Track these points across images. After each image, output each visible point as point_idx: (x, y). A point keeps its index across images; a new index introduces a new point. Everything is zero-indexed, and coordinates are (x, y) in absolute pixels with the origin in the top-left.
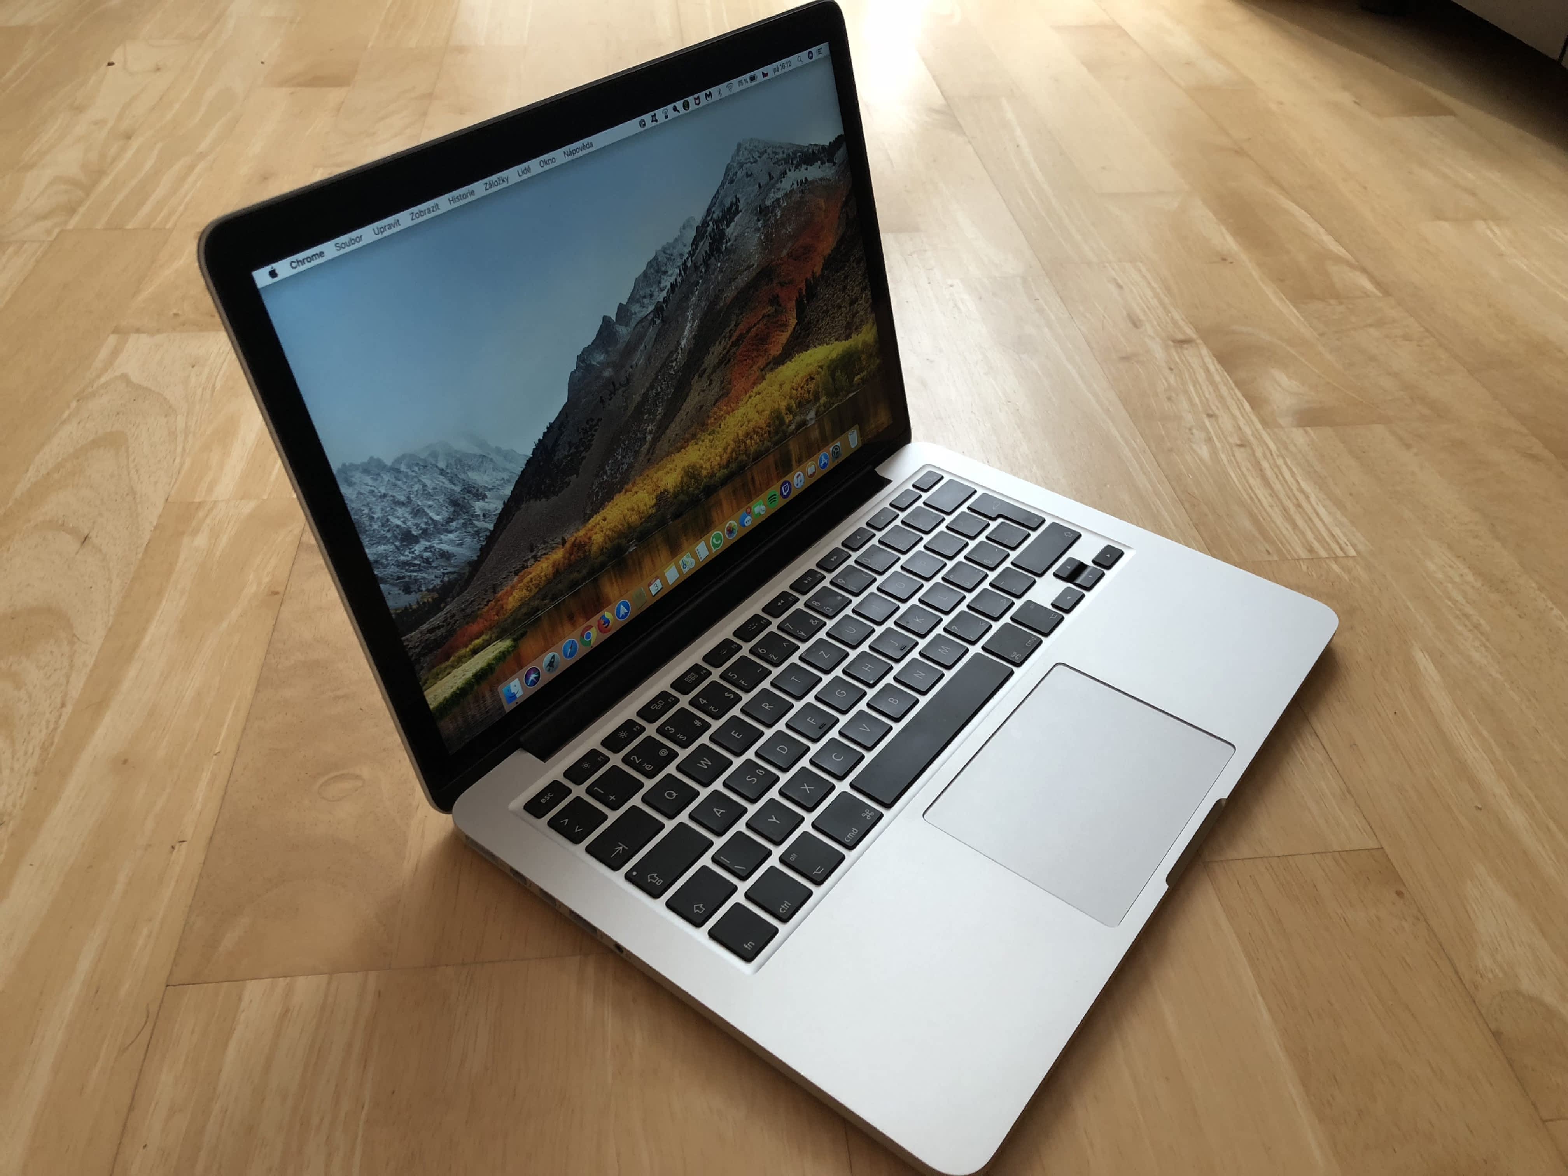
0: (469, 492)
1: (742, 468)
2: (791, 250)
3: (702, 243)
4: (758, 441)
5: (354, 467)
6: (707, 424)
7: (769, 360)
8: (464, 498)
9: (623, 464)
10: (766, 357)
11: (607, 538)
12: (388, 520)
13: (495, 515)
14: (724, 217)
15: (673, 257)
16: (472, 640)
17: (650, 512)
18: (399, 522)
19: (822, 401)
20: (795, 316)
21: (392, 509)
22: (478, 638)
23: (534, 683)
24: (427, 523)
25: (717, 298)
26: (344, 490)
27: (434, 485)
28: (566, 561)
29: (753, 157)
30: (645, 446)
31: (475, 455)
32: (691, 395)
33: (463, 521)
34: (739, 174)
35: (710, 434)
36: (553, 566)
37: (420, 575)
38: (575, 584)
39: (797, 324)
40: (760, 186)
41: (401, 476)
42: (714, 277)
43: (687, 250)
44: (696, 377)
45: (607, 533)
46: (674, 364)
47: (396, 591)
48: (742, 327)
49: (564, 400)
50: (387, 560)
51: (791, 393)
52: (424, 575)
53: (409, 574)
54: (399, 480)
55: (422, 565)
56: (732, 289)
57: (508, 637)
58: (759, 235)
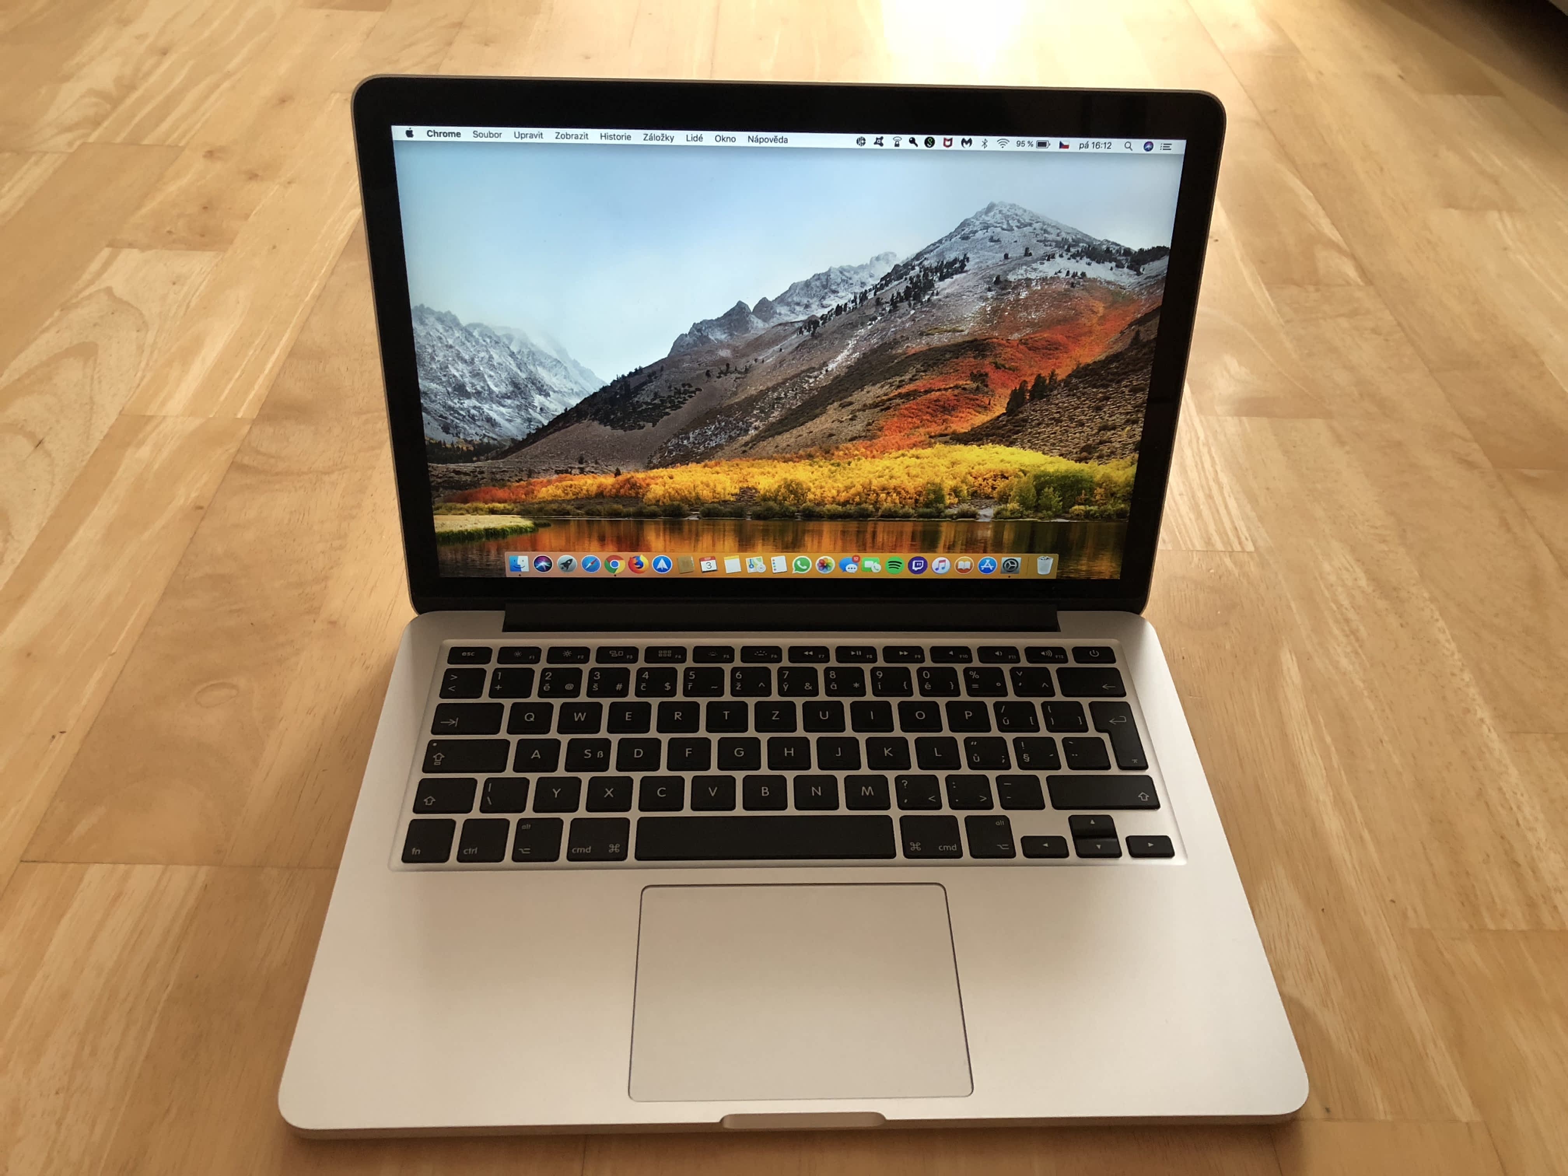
0: (533, 383)
1: (862, 516)
2: (1027, 337)
3: (896, 283)
4: (897, 501)
5: (432, 312)
6: (833, 454)
7: (946, 432)
8: (527, 386)
9: (711, 440)
10: (943, 427)
11: (667, 495)
12: (447, 367)
13: (553, 415)
14: (938, 269)
15: (851, 282)
16: (493, 501)
17: (728, 497)
18: (457, 374)
19: (1010, 506)
20: (1006, 405)
21: (454, 360)
22: (500, 502)
23: (541, 569)
24: (482, 387)
25: (896, 343)
26: (415, 324)
27: (500, 361)
28: (614, 491)
29: (1008, 224)
30: (744, 437)
31: (550, 357)
32: (823, 418)
33: (519, 404)
34: (980, 234)
35: (832, 465)
36: (599, 487)
37: (461, 424)
38: (617, 514)
39: (1004, 414)
40: (1006, 256)
41: (471, 339)
42: (899, 320)
43: (872, 282)
44: (836, 404)
45: (670, 490)
46: (811, 380)
47: (435, 424)
48: (918, 385)
49: (664, 355)
50: (436, 397)
51: (965, 478)
52: (466, 426)
53: (452, 418)
54: (469, 341)
55: (467, 417)
56: (921, 343)
57: (529, 518)
58: (984, 305)
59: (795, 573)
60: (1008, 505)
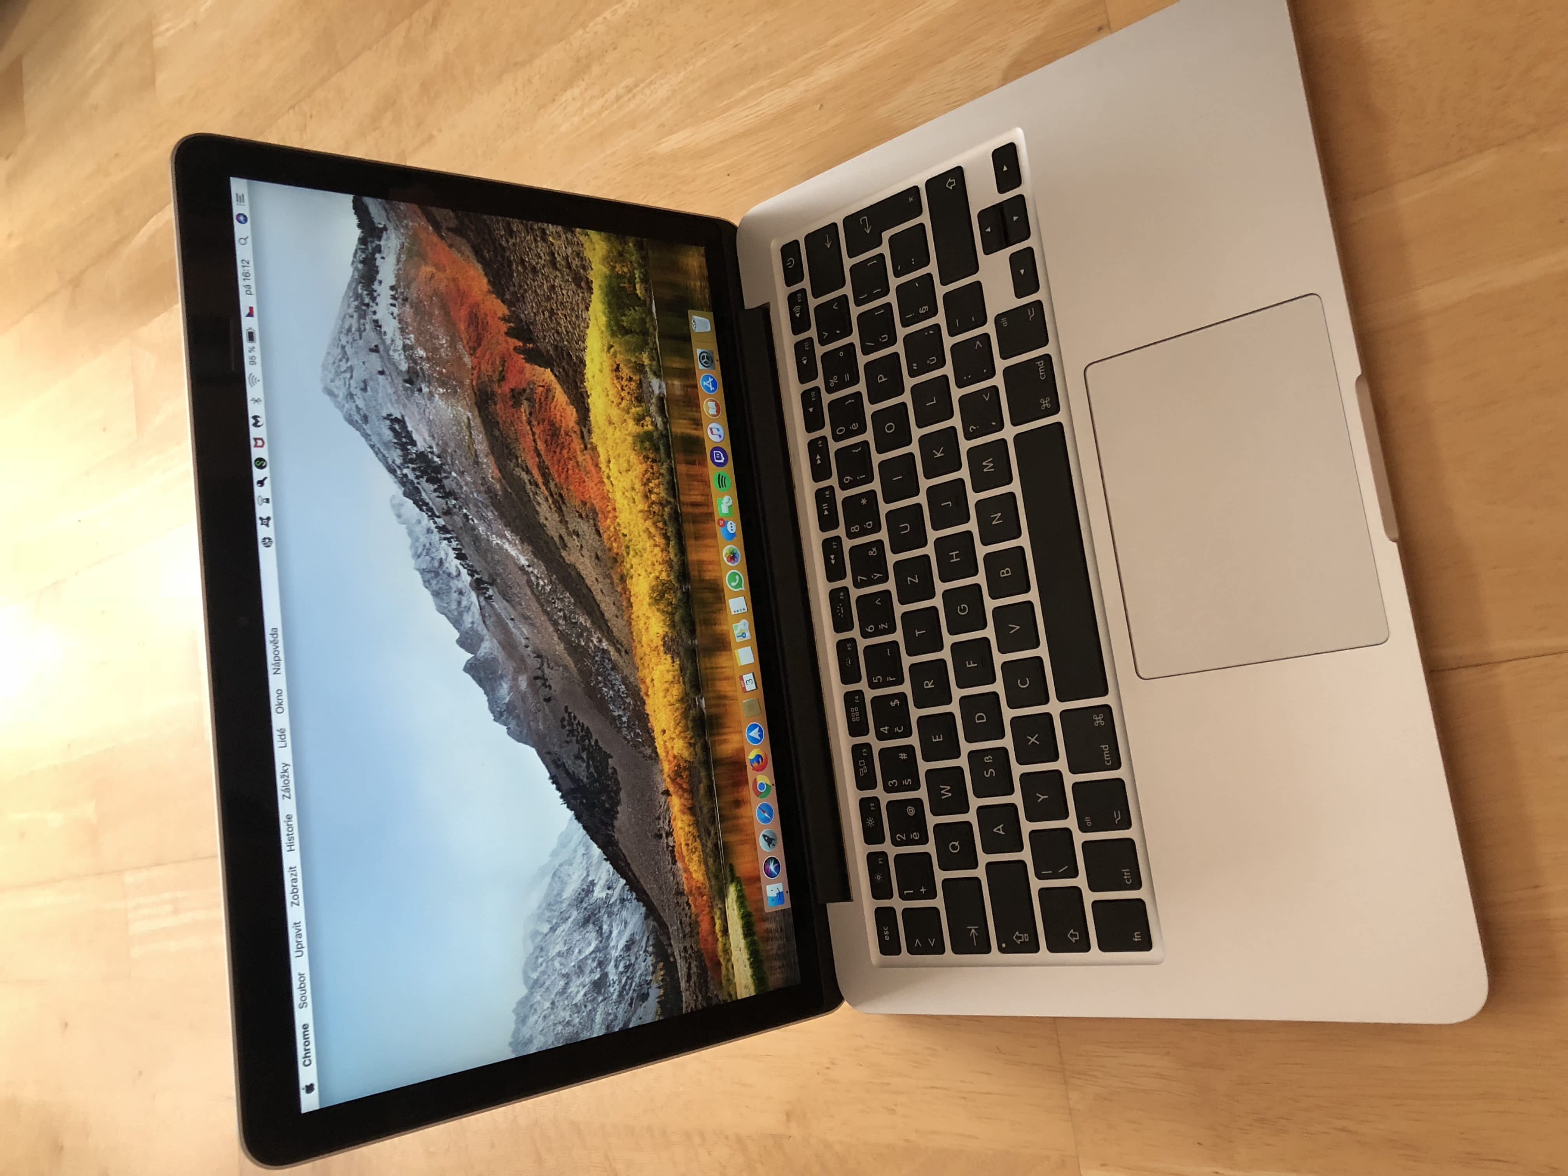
0: (582, 902)
1: (677, 518)
2: (467, 348)
3: (423, 494)
4: (657, 481)
5: (517, 1031)
6: (617, 554)
7: (578, 432)
8: (585, 909)
9: (619, 690)
10: (574, 435)
11: (682, 734)
12: (576, 1005)
13: (613, 875)
14: (403, 447)
15: (428, 545)
16: (714, 932)
17: (677, 667)
18: (582, 993)
19: (647, 362)
20: (543, 369)
21: (567, 998)
22: (715, 925)
23: (778, 868)
24: (593, 960)
25: (490, 491)
26: (533, 1049)
27: (562, 943)
28: (686, 795)
29: (345, 372)
30: (612, 653)
31: (550, 885)
32: (580, 567)
33: (606, 916)
34: (360, 403)
35: (628, 554)
36: (684, 813)
37: (637, 980)
38: (710, 788)
39: (552, 371)
40: (382, 373)
41: (541, 981)
42: (465, 488)
43: (426, 521)
44: (564, 554)
45: (677, 733)
46: (541, 583)
47: (640, 1011)
48: (532, 463)
49: (533, 751)
50: (610, 1014)
51: (623, 410)
52: (638, 974)
53: (631, 992)
54: (544, 983)
55: (628, 974)
56: (486, 463)
57: (727, 888)
58: (437, 396)
59: (745, 587)
60: (645, 363)
